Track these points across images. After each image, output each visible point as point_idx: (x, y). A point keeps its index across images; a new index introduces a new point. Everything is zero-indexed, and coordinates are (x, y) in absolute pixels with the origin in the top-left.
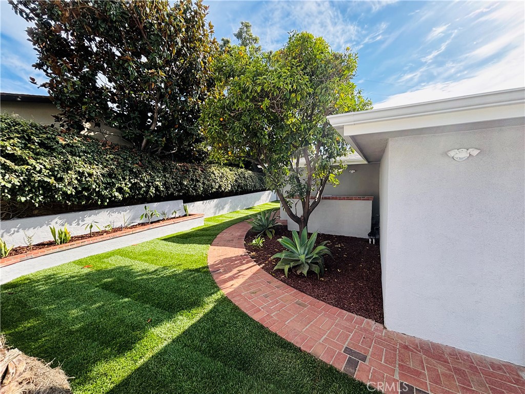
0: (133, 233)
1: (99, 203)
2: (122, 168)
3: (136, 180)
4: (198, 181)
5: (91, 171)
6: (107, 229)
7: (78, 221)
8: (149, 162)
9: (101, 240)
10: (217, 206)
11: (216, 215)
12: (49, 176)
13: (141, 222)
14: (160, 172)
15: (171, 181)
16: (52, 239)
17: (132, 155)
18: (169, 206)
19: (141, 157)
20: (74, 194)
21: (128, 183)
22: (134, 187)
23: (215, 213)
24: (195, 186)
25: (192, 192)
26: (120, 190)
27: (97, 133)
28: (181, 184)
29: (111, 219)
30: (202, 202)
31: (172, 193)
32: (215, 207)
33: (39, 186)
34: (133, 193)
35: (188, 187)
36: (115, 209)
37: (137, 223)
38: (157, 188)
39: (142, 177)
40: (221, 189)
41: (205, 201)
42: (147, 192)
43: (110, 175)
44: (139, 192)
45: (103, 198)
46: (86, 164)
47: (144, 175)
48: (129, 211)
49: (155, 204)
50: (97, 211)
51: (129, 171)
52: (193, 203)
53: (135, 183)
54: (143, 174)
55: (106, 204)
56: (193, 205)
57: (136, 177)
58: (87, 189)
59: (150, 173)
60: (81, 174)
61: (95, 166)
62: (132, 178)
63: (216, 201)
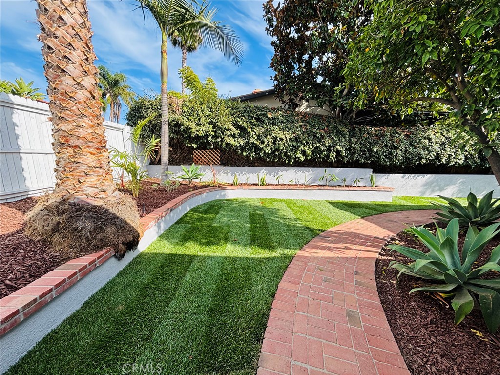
0: (304, 190)
1: (287, 162)
2: (308, 134)
3: (318, 144)
4: (396, 148)
5: (283, 137)
6: (290, 183)
7: (275, 174)
8: (336, 128)
9: (280, 189)
10: (427, 184)
11: (425, 196)
12: (257, 140)
13: (321, 184)
14: (345, 137)
15: (358, 147)
16: (257, 183)
17: (320, 122)
18: (353, 174)
19: (329, 122)
20: (269, 152)
21: (311, 147)
22: (316, 150)
23: (424, 193)
24: (391, 153)
25: (384, 160)
26: (304, 153)
27: (312, 108)
28: (370, 150)
29: (296, 176)
30: (402, 175)
31: (358, 160)
32: (424, 185)
33: (252, 147)
34: (315, 156)
35: (378, 154)
36: (300, 169)
37: (317, 184)
38: (338, 153)
39: (324, 141)
40: (440, 161)
41: (407, 175)
42: (328, 156)
43: (296, 139)
44: (320, 156)
45: (290, 158)
46: (280, 131)
47: (327, 140)
48: (311, 172)
49: (338, 170)
50: (287, 168)
51: (314, 136)
52: (387, 174)
53: (317, 148)
54: (326, 138)
55: (291, 163)
56: (386, 177)
57: (319, 142)
58: (278, 150)
59: (333, 138)
60: (275, 139)
61: (286, 132)
62: (315, 143)
63: (428, 177)
